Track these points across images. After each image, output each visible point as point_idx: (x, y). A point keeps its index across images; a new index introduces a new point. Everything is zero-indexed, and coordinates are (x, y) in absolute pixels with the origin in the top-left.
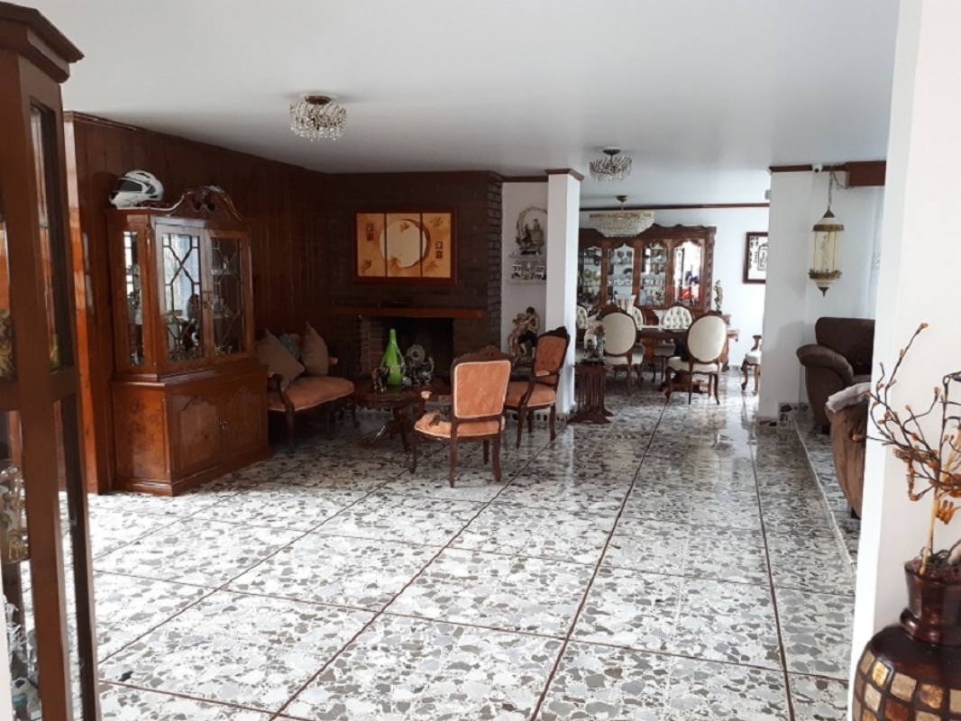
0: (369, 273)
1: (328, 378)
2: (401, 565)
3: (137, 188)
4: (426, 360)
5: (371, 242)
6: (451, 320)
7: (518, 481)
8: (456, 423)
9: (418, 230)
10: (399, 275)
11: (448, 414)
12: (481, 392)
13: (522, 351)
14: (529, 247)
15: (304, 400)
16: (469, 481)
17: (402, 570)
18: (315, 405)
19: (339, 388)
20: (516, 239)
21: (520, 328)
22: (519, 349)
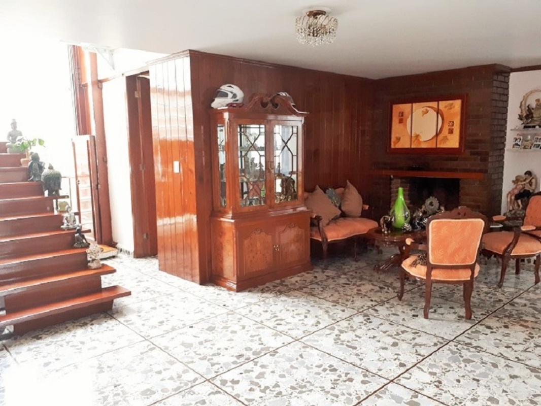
0: (399, 145)
1: (359, 219)
2: (345, 392)
3: (225, 95)
4: (439, 209)
5: (401, 125)
6: (458, 180)
7: (488, 322)
8: (431, 268)
9: (435, 114)
10: (420, 147)
11: (424, 259)
12: (453, 246)
13: (519, 206)
14: (530, 122)
15: (335, 234)
16: (442, 314)
17: (344, 397)
18: (344, 238)
19: (363, 227)
20: (518, 117)
21: (518, 187)
22: (516, 205)
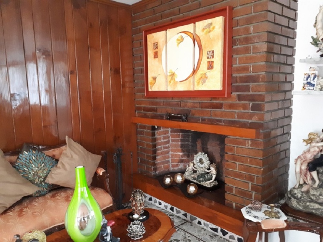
5: (157, 59)
9: (191, 41)
13: (313, 180)
20: (311, 40)
21: (312, 150)
22: (309, 178)
